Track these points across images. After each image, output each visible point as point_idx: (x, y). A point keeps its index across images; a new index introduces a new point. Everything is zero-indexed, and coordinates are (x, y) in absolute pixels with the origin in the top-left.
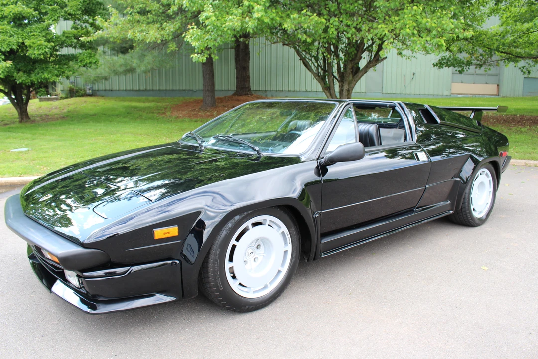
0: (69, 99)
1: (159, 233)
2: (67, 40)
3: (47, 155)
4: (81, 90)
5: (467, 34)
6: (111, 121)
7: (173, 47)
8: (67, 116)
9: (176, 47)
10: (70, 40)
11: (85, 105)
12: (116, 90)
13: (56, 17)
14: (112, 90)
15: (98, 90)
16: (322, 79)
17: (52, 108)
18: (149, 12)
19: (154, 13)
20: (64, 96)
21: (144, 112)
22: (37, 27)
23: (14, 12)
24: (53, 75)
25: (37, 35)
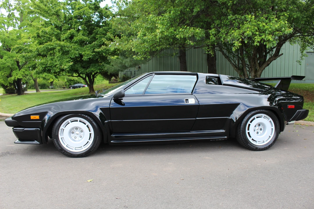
16: (238, 70)
20: (120, 81)
23: (78, 39)
25: (88, 49)
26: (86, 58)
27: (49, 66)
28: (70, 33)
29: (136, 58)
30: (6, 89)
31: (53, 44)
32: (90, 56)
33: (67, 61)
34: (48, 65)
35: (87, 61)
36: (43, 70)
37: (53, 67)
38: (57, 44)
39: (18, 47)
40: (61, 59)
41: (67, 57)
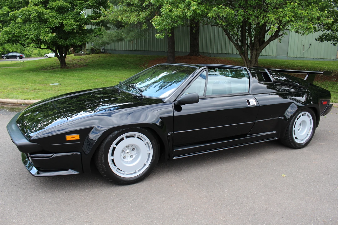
0: (91, 55)
1: (69, 137)
2: (88, 21)
3: (66, 88)
4: (98, 50)
5: (329, 21)
6: (111, 69)
7: (145, 26)
8: (87, 65)
9: (147, 27)
10: (89, 20)
11: (99, 59)
12: (118, 50)
13: (82, 7)
14: (116, 50)
15: (108, 50)
16: (239, 48)
17: (80, 60)
18: (132, 5)
19: (135, 6)
20: (88, 52)
21: (132, 64)
22: (70, 13)
23: (58, 5)
24: (78, 41)
25: (70, 18)
26: (69, 28)
27: (17, 36)
32: (74, 26)
33: (46, 31)
34: (15, 34)
35: (70, 31)
37: (22, 37)
40: (38, 28)
41: (45, 26)
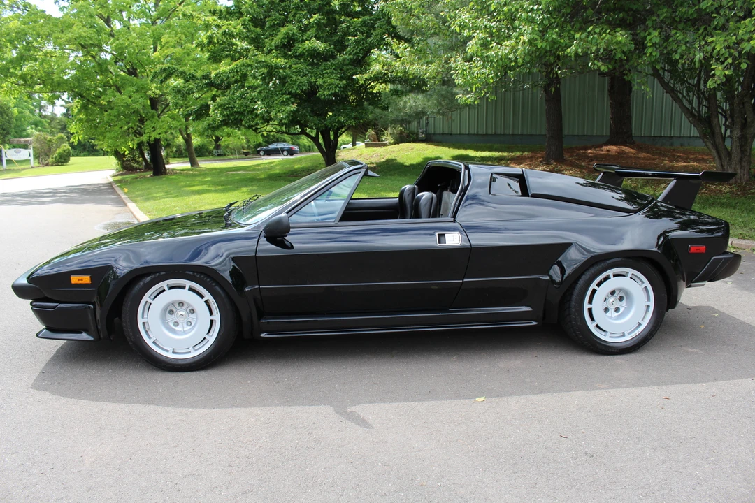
11: (409, 153)
14: (451, 134)
15: (434, 134)
25: (330, 72)
26: (326, 93)
27: (238, 112)
28: (287, 33)
29: (464, 99)
30: (124, 161)
31: (252, 63)
32: (335, 88)
33: (283, 101)
34: (235, 110)
35: (328, 99)
36: (224, 120)
37: (248, 113)
38: (260, 62)
39: (165, 69)
40: (268, 96)
41: (282, 90)
